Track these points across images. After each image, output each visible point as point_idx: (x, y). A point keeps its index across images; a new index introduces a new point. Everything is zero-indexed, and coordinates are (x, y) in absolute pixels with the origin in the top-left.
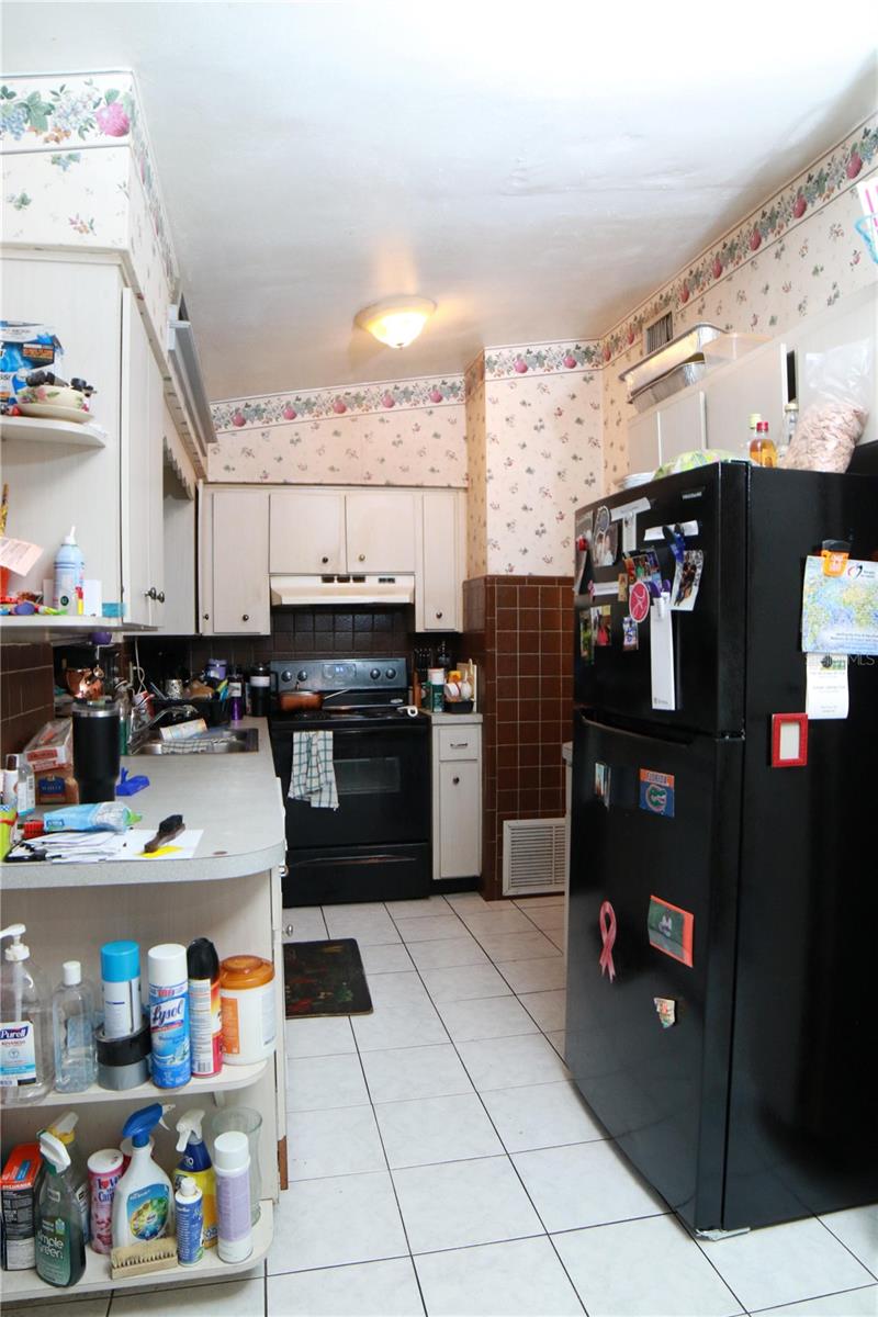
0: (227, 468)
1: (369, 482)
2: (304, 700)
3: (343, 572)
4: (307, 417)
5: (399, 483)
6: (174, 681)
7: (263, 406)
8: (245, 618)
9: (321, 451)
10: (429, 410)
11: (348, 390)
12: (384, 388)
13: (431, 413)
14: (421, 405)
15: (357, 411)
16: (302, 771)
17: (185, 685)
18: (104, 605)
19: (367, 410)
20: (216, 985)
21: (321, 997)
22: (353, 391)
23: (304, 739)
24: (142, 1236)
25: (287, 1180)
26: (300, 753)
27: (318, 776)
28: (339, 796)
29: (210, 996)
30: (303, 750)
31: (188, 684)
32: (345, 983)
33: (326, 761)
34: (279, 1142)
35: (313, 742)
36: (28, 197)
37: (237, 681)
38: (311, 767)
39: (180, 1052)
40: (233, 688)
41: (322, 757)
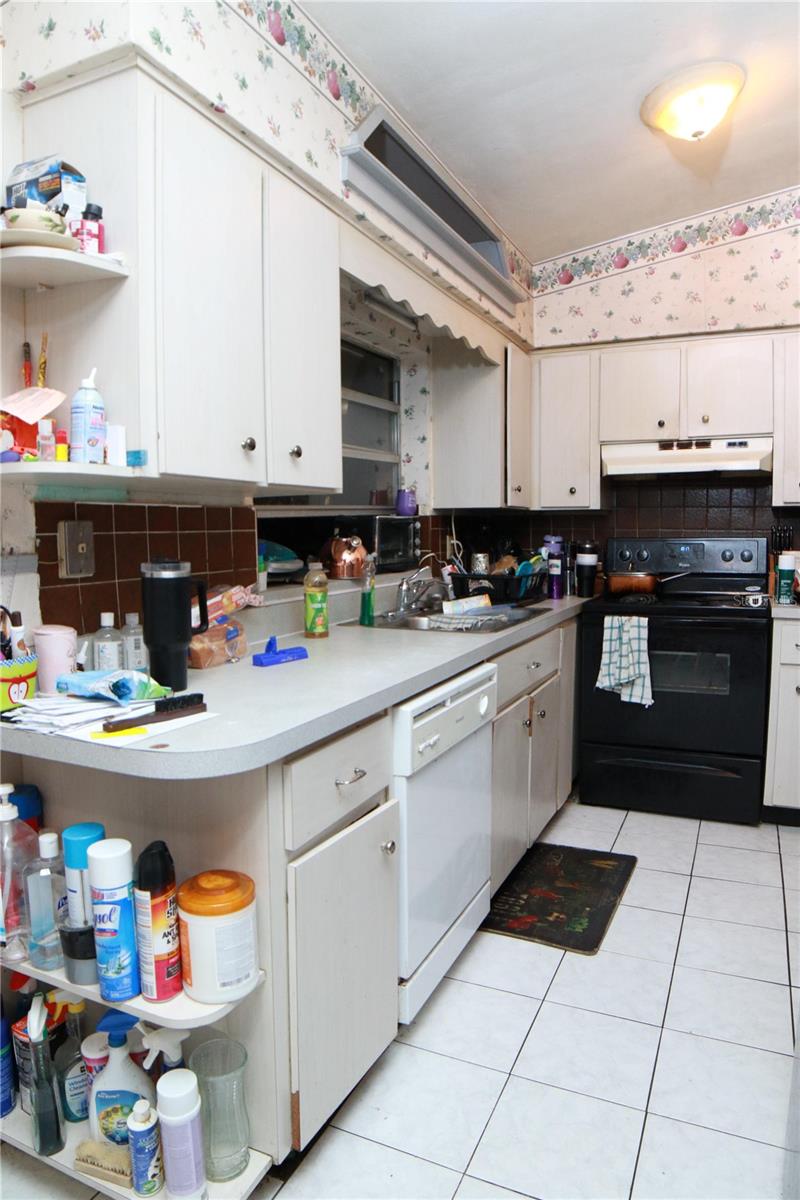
0: (554, 331)
1: (714, 329)
2: (635, 581)
3: (684, 437)
4: (641, 262)
5: (752, 326)
6: (480, 556)
7: (591, 258)
8: (572, 491)
9: (656, 300)
10: (793, 229)
11: (689, 223)
12: (733, 212)
13: (796, 232)
14: (783, 224)
15: (700, 245)
16: (613, 660)
17: (493, 560)
18: (128, 453)
19: (712, 243)
20: (159, 900)
21: (551, 919)
22: (695, 223)
23: (616, 624)
24: (112, 1138)
25: (299, 1141)
26: (611, 640)
27: (628, 668)
28: (653, 692)
29: (150, 911)
30: (614, 637)
31: (497, 561)
32: (588, 909)
33: (639, 651)
34: (292, 1095)
35: (626, 628)
36: (54, 21)
37: (557, 558)
38: (621, 656)
39: (114, 963)
40: (551, 566)
41: (635, 647)
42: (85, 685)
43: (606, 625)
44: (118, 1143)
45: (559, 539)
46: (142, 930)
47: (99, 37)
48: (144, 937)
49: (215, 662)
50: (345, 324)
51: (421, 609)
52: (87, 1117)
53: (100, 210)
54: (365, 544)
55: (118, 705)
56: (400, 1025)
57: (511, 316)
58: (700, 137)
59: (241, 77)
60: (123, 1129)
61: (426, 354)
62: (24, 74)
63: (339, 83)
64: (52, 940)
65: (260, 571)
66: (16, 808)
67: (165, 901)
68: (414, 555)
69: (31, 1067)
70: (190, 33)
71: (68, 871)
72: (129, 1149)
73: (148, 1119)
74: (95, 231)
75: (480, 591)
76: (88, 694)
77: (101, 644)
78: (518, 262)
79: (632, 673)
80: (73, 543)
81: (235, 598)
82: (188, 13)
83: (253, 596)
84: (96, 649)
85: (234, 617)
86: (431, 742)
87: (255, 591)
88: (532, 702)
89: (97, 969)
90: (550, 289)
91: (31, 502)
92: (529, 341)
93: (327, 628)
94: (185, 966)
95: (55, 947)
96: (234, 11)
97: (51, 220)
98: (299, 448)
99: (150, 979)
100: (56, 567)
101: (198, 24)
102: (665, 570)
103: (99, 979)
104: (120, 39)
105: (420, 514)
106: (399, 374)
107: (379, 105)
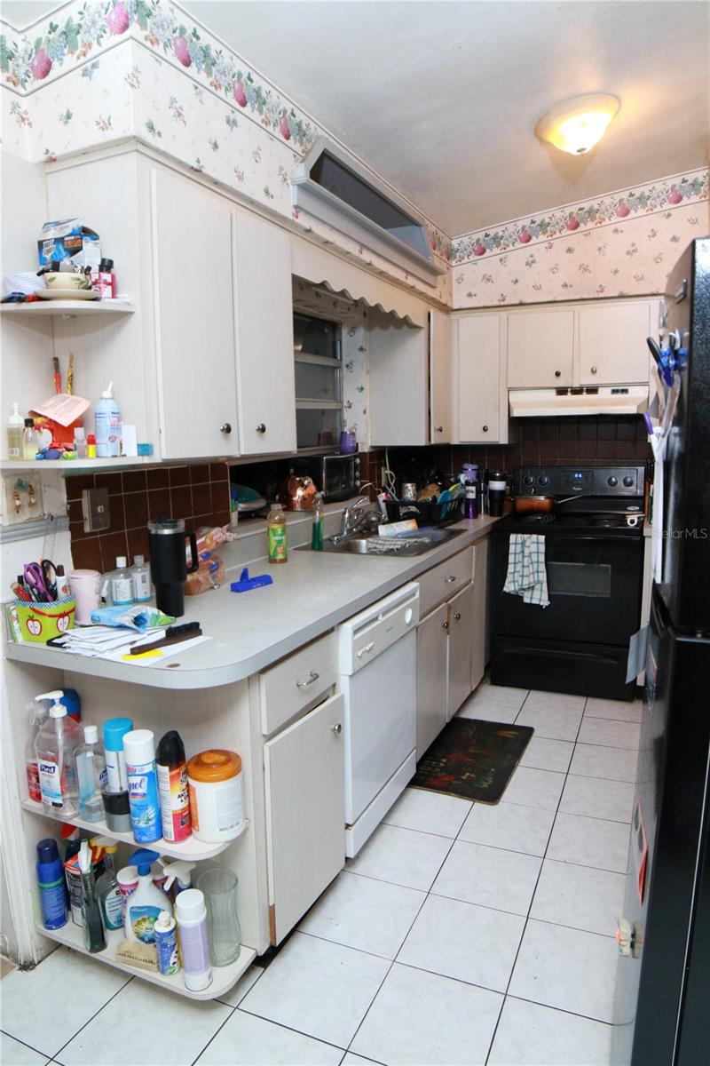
0: (470, 295)
1: (601, 295)
2: (536, 504)
3: (576, 385)
4: (542, 238)
5: (633, 293)
6: (409, 485)
7: (500, 234)
8: (485, 429)
9: (554, 270)
10: (667, 213)
11: (582, 206)
12: (618, 197)
13: (669, 215)
14: (659, 208)
15: (591, 225)
16: (517, 570)
17: (420, 488)
18: (138, 445)
19: (600, 223)
20: (175, 772)
21: (464, 777)
22: (586, 206)
23: (519, 541)
24: (142, 939)
25: (275, 938)
26: (515, 554)
27: (529, 576)
28: (549, 595)
29: (168, 780)
30: (518, 551)
31: (423, 488)
32: (493, 770)
33: (538, 562)
34: (270, 907)
35: (527, 544)
36: (71, 111)
37: (472, 485)
38: (523, 567)
39: (143, 817)
40: (467, 492)
41: (535, 559)
42: (113, 619)
43: (511, 542)
44: (146, 942)
45: (475, 467)
46: (163, 793)
47: (107, 128)
48: (165, 798)
49: (202, 589)
50: (295, 300)
51: (360, 532)
52: (123, 926)
53: (111, 262)
54: (315, 483)
55: (138, 633)
56: (347, 859)
57: (433, 287)
58: (585, 152)
59: (213, 142)
60: (151, 932)
61: (363, 318)
62: (47, 150)
63: (289, 126)
64: (96, 800)
65: (232, 511)
66: (65, 708)
67: (179, 773)
68: (355, 485)
69: (81, 892)
70: (175, 116)
71: (107, 752)
72: (155, 946)
73: (169, 925)
74: (110, 280)
75: (408, 516)
76: (115, 625)
77: (118, 581)
78: (439, 239)
79: (532, 581)
80: (93, 505)
81: (215, 538)
82: (173, 101)
83: (228, 534)
84: (114, 584)
85: (215, 553)
86: (368, 649)
87: (228, 530)
88: (449, 608)
89: (131, 822)
90: (466, 260)
91: (63, 477)
92: (449, 304)
93: (286, 555)
94: (194, 818)
95: (99, 806)
96: (207, 89)
97: (79, 279)
98: (263, 425)
99: (169, 827)
100: (82, 525)
101: (181, 108)
102: (562, 493)
103: (132, 827)
104: (124, 131)
105: (360, 450)
106: (341, 335)
107: (322, 136)
